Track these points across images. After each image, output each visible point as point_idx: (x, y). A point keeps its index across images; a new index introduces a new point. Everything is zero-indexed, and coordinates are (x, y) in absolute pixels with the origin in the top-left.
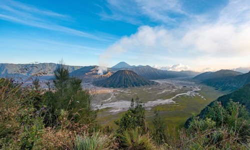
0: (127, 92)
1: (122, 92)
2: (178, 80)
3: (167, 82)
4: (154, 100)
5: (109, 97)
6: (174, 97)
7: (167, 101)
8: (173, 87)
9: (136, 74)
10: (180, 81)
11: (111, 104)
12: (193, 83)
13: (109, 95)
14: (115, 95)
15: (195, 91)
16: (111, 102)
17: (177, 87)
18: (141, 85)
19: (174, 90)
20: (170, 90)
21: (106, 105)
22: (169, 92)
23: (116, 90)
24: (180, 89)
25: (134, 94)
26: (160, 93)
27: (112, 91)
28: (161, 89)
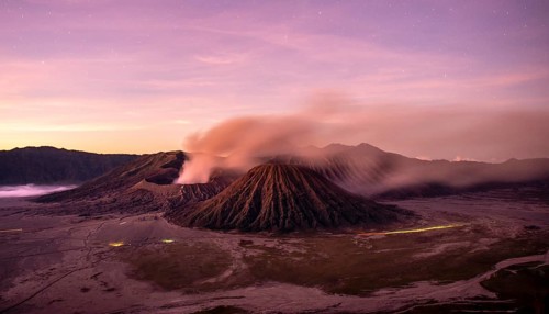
0: (292, 247)
2: (496, 197)
4: (398, 285)
5: (225, 267)
6: (487, 275)
10: (508, 205)
11: (232, 293)
13: (223, 261)
14: (245, 259)
16: (231, 287)
17: (497, 231)
19: (484, 244)
20: (467, 244)
21: (214, 295)
22: (462, 249)
23: (250, 242)
24: (513, 236)
25: (317, 255)
26: (426, 255)
27: (236, 244)
28: (427, 239)
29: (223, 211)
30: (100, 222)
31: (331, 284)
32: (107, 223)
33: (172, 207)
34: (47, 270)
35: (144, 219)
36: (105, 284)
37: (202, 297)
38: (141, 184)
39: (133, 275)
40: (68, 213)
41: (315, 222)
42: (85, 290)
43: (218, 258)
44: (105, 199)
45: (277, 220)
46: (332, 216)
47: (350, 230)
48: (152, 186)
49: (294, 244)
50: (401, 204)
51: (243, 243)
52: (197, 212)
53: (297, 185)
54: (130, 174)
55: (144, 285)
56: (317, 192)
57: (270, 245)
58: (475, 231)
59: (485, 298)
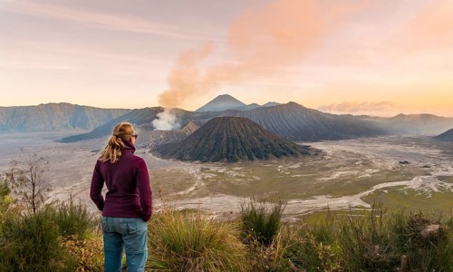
0: (236, 172)
1: (223, 174)
2: (383, 142)
3: (348, 149)
4: (304, 198)
5: (191, 185)
6: (367, 193)
7: (343, 202)
8: (367, 164)
9: (259, 127)
10: (390, 147)
11: (194, 201)
12: (435, 152)
13: (189, 180)
14: (203, 179)
15: (441, 178)
16: (194, 197)
17: (379, 164)
18: (270, 155)
19: (368, 173)
20: (356, 172)
21: (183, 202)
22: (352, 175)
23: (208, 169)
24: (390, 168)
25: (251, 178)
26: (326, 179)
27: (198, 170)
28: (328, 169)
33: (156, 145)
34: (71, 187)
37: (174, 203)
40: (84, 149)
43: (186, 179)
47: (275, 161)
50: (313, 145)
51: (203, 170)
57: (221, 171)
58: (364, 164)
59: (363, 207)
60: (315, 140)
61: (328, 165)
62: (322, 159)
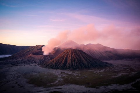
0: (76, 74)
4: (107, 85)
5: (56, 80)
6: (134, 83)
8: (132, 70)
11: (58, 87)
13: (56, 77)
14: (62, 77)
16: (58, 85)
17: (137, 70)
19: (133, 74)
20: (128, 74)
21: (53, 88)
22: (126, 75)
23: (64, 72)
25: (83, 76)
26: (115, 77)
27: (60, 73)
28: (116, 72)
29: (56, 63)
30: (18, 67)
31: (87, 85)
32: (20, 67)
33: (40, 62)
35: (32, 66)
36: (20, 85)
37: (49, 89)
38: (31, 55)
39: (28, 82)
40: (7, 64)
41: (83, 67)
42: (13, 87)
43: (54, 77)
44: (19, 59)
45: (72, 66)
46: (88, 65)
47: (93, 69)
48: (34, 56)
49: (77, 73)
50: (109, 62)
52: (48, 63)
53: (78, 56)
54: (27, 52)
55: (32, 85)
56: (84, 58)
57: (70, 73)
58: (130, 70)
59: (133, 89)
60: (109, 60)
61: (116, 70)
62: (113, 67)
